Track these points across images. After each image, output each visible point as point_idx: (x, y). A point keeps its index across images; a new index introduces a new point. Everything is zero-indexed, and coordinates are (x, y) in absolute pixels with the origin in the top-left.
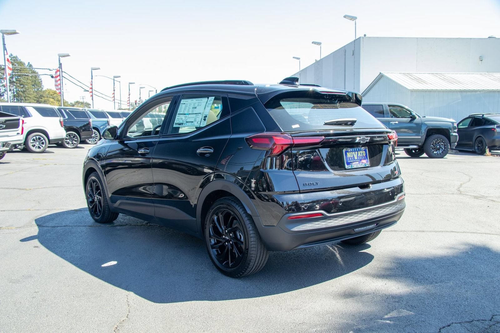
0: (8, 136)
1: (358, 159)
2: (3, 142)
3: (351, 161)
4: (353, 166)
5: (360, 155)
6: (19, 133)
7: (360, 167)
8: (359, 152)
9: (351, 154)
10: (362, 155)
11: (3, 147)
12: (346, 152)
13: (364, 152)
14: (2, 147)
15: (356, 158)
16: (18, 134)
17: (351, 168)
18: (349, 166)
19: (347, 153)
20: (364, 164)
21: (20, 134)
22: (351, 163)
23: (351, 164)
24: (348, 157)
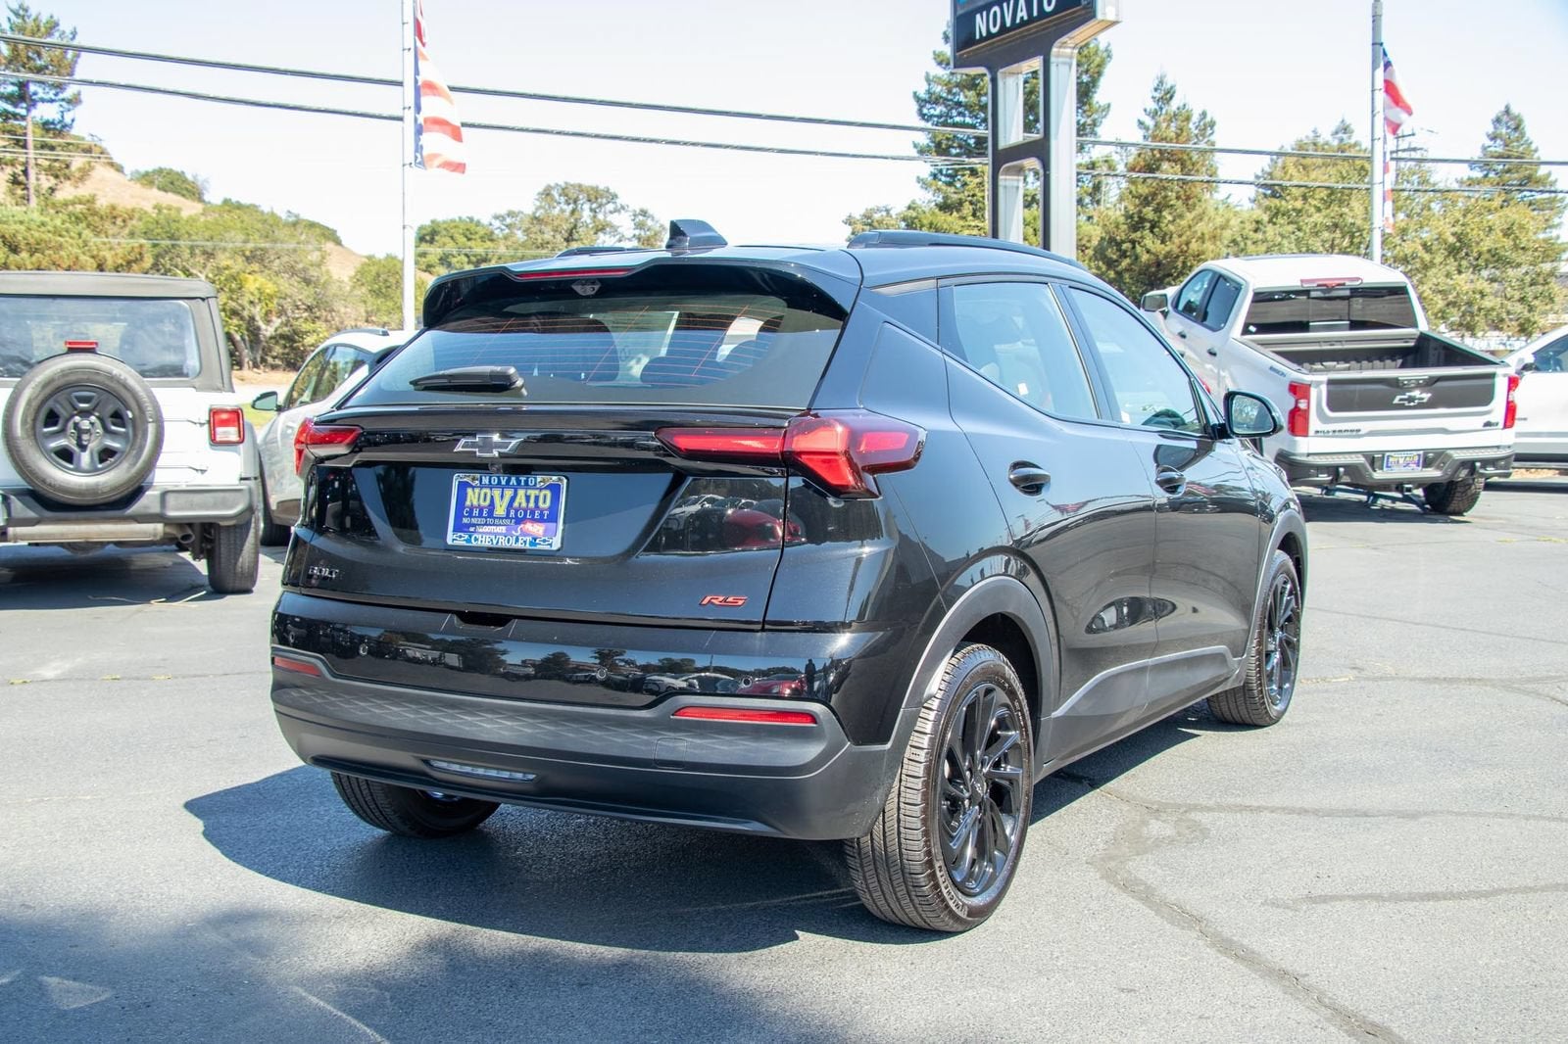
0: (1444, 431)
1: (507, 517)
2: (1426, 451)
3: (474, 521)
4: (476, 539)
5: (524, 505)
6: (1493, 421)
7: (508, 546)
8: (521, 493)
9: (485, 495)
10: (532, 505)
11: (1424, 467)
12: (463, 486)
13: (548, 493)
14: (1420, 468)
15: (500, 510)
16: (1488, 424)
17: (464, 543)
18: (460, 537)
19: (469, 490)
20: (529, 539)
21: (1501, 425)
22: (474, 525)
23: (472, 529)
24: (468, 503)
